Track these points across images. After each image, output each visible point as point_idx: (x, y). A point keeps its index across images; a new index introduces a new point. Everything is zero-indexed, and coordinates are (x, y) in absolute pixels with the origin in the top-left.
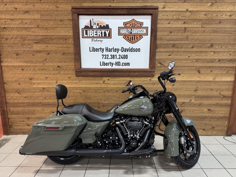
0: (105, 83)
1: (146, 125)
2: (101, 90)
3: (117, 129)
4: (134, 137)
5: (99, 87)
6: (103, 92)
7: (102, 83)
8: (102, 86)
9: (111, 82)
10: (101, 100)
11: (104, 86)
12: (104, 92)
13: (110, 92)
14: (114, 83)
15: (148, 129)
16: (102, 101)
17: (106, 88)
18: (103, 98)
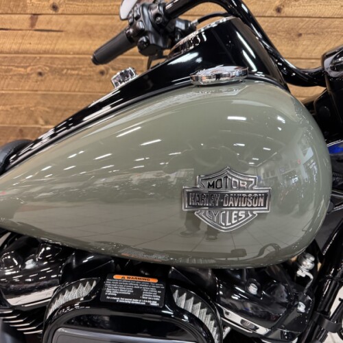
0: (37, 28)
2: (26, 68)
5: (15, 47)
6: (34, 76)
7: (27, 25)
8: (26, 46)
9: (69, 22)
10: (31, 115)
11: (34, 43)
12: (40, 74)
13: (68, 76)
14: (86, 25)
16: (37, 122)
17: (45, 52)
18: (40, 108)
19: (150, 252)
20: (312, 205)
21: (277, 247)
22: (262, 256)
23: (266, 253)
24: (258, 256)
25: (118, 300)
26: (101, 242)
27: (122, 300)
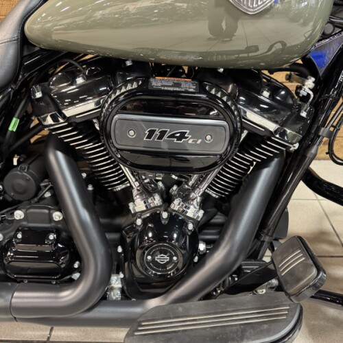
1: (257, 139)
3: (58, 160)
4: (165, 215)
15: (263, 164)
19: (184, 53)
20: (312, 24)
21: (284, 44)
22: (270, 53)
23: (273, 50)
24: (267, 52)
25: (163, 88)
26: (140, 48)
27: (166, 88)
